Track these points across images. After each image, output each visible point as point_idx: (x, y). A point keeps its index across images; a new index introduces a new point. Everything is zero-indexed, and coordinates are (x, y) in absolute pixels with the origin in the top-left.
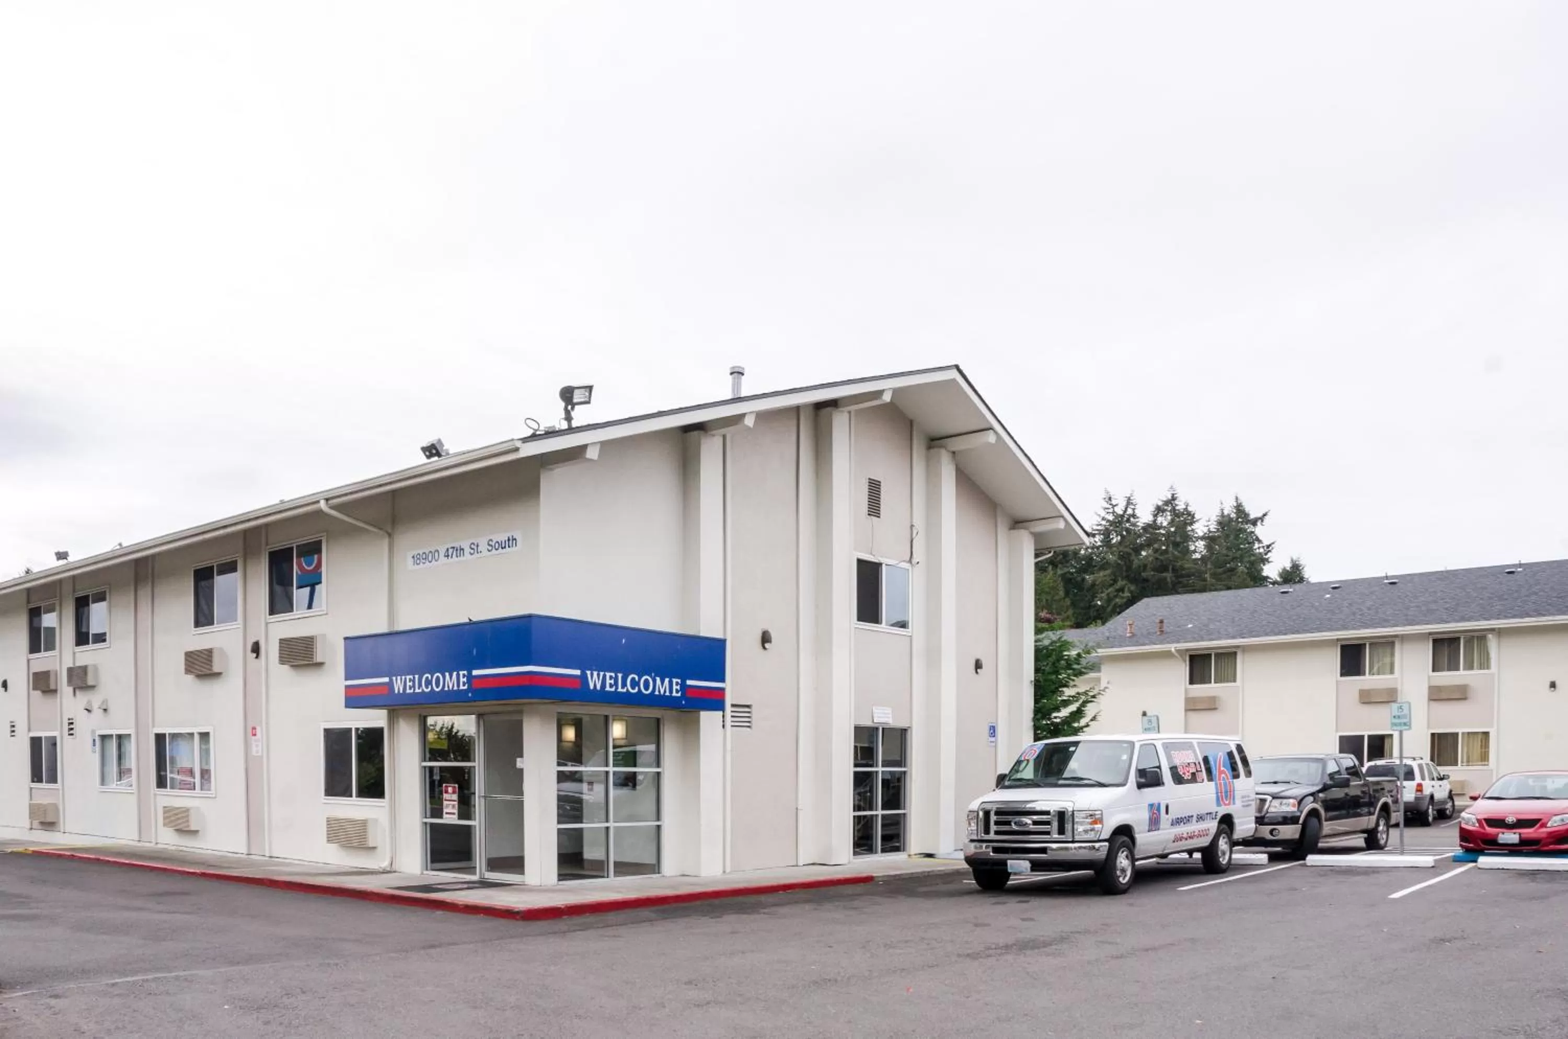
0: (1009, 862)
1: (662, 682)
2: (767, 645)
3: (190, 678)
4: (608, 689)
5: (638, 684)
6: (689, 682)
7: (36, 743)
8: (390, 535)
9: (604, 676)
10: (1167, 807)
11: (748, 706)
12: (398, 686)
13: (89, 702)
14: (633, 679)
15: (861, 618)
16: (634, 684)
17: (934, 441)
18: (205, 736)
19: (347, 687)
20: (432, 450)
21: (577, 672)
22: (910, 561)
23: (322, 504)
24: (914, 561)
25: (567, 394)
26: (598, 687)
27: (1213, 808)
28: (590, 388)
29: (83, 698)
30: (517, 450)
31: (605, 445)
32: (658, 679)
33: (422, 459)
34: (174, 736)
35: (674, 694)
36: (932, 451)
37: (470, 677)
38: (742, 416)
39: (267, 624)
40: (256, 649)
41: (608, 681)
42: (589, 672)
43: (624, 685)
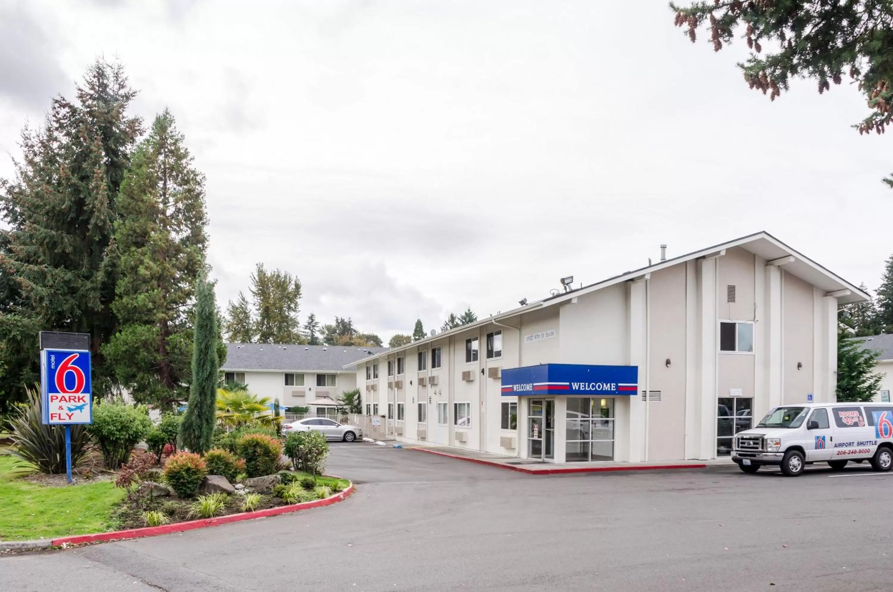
0: (744, 460)
1: (607, 385)
2: (668, 365)
3: (465, 382)
4: (581, 389)
5: (595, 386)
6: (619, 384)
7: (420, 405)
8: (520, 330)
9: (580, 385)
10: (831, 438)
11: (660, 391)
12: (515, 389)
13: (436, 391)
14: (593, 385)
15: (723, 348)
16: (593, 386)
17: (768, 262)
18: (468, 404)
19: (502, 388)
20: (523, 303)
21: (568, 384)
22: (754, 320)
23: (493, 321)
24: (756, 319)
25: (563, 281)
26: (577, 389)
27: (873, 438)
28: (572, 277)
29: (434, 389)
30: (542, 305)
31: (579, 297)
32: (605, 384)
33: (520, 306)
34: (460, 404)
35: (612, 389)
36: (768, 267)
37: (533, 386)
38: (644, 275)
39: (486, 362)
40: (483, 371)
41: (581, 386)
42: (573, 384)
43: (589, 387)
